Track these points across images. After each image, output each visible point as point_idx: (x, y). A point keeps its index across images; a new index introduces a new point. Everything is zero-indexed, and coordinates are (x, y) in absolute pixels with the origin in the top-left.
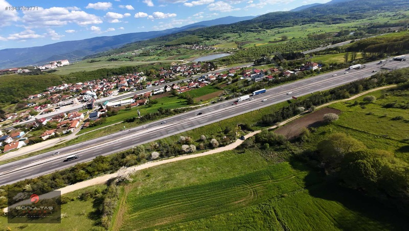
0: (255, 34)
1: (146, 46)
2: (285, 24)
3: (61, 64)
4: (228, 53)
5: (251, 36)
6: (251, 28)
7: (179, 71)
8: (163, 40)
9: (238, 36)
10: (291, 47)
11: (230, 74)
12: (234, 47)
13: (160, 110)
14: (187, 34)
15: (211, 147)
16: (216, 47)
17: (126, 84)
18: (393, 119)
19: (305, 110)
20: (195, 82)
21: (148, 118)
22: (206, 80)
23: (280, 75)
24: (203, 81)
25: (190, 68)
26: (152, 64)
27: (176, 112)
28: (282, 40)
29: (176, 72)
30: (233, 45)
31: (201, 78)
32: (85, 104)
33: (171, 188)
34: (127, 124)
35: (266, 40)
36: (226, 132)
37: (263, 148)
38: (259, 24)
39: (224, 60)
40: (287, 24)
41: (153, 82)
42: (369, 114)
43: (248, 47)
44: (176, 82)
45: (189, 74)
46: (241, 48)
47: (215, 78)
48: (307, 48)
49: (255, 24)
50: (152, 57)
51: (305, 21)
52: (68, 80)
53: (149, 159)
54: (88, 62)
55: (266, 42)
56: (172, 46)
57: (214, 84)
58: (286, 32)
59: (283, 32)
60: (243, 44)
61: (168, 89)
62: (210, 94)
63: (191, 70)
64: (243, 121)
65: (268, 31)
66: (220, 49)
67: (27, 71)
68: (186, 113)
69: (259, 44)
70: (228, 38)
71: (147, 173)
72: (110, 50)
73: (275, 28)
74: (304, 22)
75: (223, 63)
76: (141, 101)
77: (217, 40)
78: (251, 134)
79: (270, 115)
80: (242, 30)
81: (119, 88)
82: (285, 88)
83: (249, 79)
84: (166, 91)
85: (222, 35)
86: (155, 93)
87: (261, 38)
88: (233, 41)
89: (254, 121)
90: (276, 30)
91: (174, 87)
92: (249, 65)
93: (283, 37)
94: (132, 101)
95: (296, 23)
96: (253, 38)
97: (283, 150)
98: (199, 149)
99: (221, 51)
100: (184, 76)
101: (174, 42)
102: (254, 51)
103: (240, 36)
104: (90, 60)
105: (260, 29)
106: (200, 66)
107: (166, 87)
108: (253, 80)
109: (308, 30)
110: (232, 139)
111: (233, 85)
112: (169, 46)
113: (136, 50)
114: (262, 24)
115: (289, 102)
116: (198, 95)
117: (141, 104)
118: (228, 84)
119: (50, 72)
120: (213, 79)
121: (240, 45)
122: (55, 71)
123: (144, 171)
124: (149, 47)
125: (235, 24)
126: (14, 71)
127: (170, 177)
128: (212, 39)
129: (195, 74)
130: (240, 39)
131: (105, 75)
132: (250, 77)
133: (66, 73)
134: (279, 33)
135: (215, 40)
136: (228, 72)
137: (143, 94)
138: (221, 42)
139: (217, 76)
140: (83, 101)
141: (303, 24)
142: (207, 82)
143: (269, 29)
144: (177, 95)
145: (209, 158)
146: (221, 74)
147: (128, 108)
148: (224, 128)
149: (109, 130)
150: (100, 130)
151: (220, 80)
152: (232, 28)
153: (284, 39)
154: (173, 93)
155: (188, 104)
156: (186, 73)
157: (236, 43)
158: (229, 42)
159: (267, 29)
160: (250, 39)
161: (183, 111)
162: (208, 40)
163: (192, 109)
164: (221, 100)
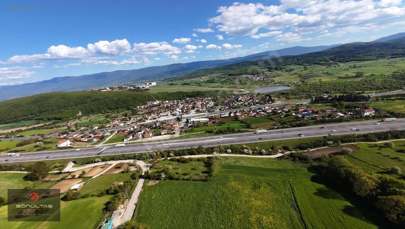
0: (324, 67)
1: (212, 74)
2: (365, 57)
3: (151, 84)
4: (288, 86)
5: (318, 69)
6: (320, 61)
7: (241, 101)
8: (227, 69)
9: (304, 69)
10: (363, 86)
11: (285, 109)
12: (297, 80)
13: (228, 128)
14: (250, 64)
15: (261, 154)
16: (277, 79)
17: (200, 106)
18: (393, 158)
19: (333, 144)
20: (254, 112)
21: (220, 132)
22: (263, 111)
23: (329, 116)
24: (260, 112)
25: (250, 99)
26: (217, 91)
27: (239, 131)
28: (356, 77)
29: (237, 100)
30: (296, 78)
31: (259, 109)
32: (175, 117)
33: (238, 165)
34: (208, 134)
35: (335, 75)
36: (272, 148)
37: (294, 160)
38: (331, 57)
39: (283, 94)
40: (368, 57)
41: (220, 107)
42: (378, 153)
43: (312, 82)
44: (238, 110)
45: (249, 104)
46: (303, 82)
47: (271, 111)
48: (386, 88)
49: (325, 57)
50: (217, 84)
51: (396, 54)
52: (157, 97)
53: (226, 152)
54: (168, 84)
55: (335, 77)
56: (235, 75)
57: (269, 116)
58: (365, 67)
59: (361, 66)
60: (307, 77)
61: (232, 115)
62: (264, 123)
63: (251, 100)
64: (285, 144)
65: (341, 65)
66: (281, 82)
67: (132, 88)
68: (245, 133)
69: (325, 79)
70: (291, 70)
71: (226, 158)
72: (183, 75)
73: (351, 61)
74: (395, 56)
75: (281, 96)
76: (214, 121)
77: (280, 72)
78: (288, 152)
79: (306, 144)
80: (309, 62)
81: (196, 109)
82: (328, 127)
83: (300, 116)
84: (230, 115)
85: (286, 67)
86: (222, 116)
87: (330, 72)
88: (296, 74)
89: (293, 145)
90: (352, 64)
91: (237, 114)
92: (306, 102)
93: (357, 73)
94: (207, 120)
95: (382, 56)
96: (321, 72)
97: (307, 163)
98: (253, 154)
99: (282, 84)
100: (244, 105)
101: (237, 71)
102: (318, 87)
103: (306, 69)
104: (170, 83)
105: (331, 62)
106: (259, 97)
107: (231, 113)
108: (303, 117)
109: (397, 65)
110: (276, 153)
111: (285, 119)
112: (232, 75)
113: (203, 76)
114: (335, 57)
115: (325, 137)
116: (256, 122)
117: (214, 123)
118: (281, 118)
119: (145, 90)
120: (269, 111)
121: (304, 78)
122: (148, 90)
123: (224, 157)
124: (214, 75)
125: (302, 56)
126: (125, 88)
127: (238, 161)
128: (274, 70)
129: (254, 104)
130: (305, 72)
131: (181, 96)
132: (301, 114)
133: (156, 92)
134: (355, 67)
135: (277, 72)
136: (284, 107)
137: (213, 115)
138: (283, 74)
139: (273, 109)
140: (173, 115)
141: (391, 58)
142: (263, 113)
143: (342, 62)
144: (239, 120)
145: (259, 159)
146: (277, 108)
147: (205, 124)
148: (271, 146)
149: (198, 136)
150: (193, 135)
151: (274, 112)
152: (298, 60)
153: (359, 75)
154: (236, 118)
155: (247, 128)
156: (246, 103)
157: (300, 76)
158: (292, 75)
159: (340, 62)
160: (316, 73)
161: (244, 131)
162: (270, 71)
163: (250, 131)
164: (273, 129)
